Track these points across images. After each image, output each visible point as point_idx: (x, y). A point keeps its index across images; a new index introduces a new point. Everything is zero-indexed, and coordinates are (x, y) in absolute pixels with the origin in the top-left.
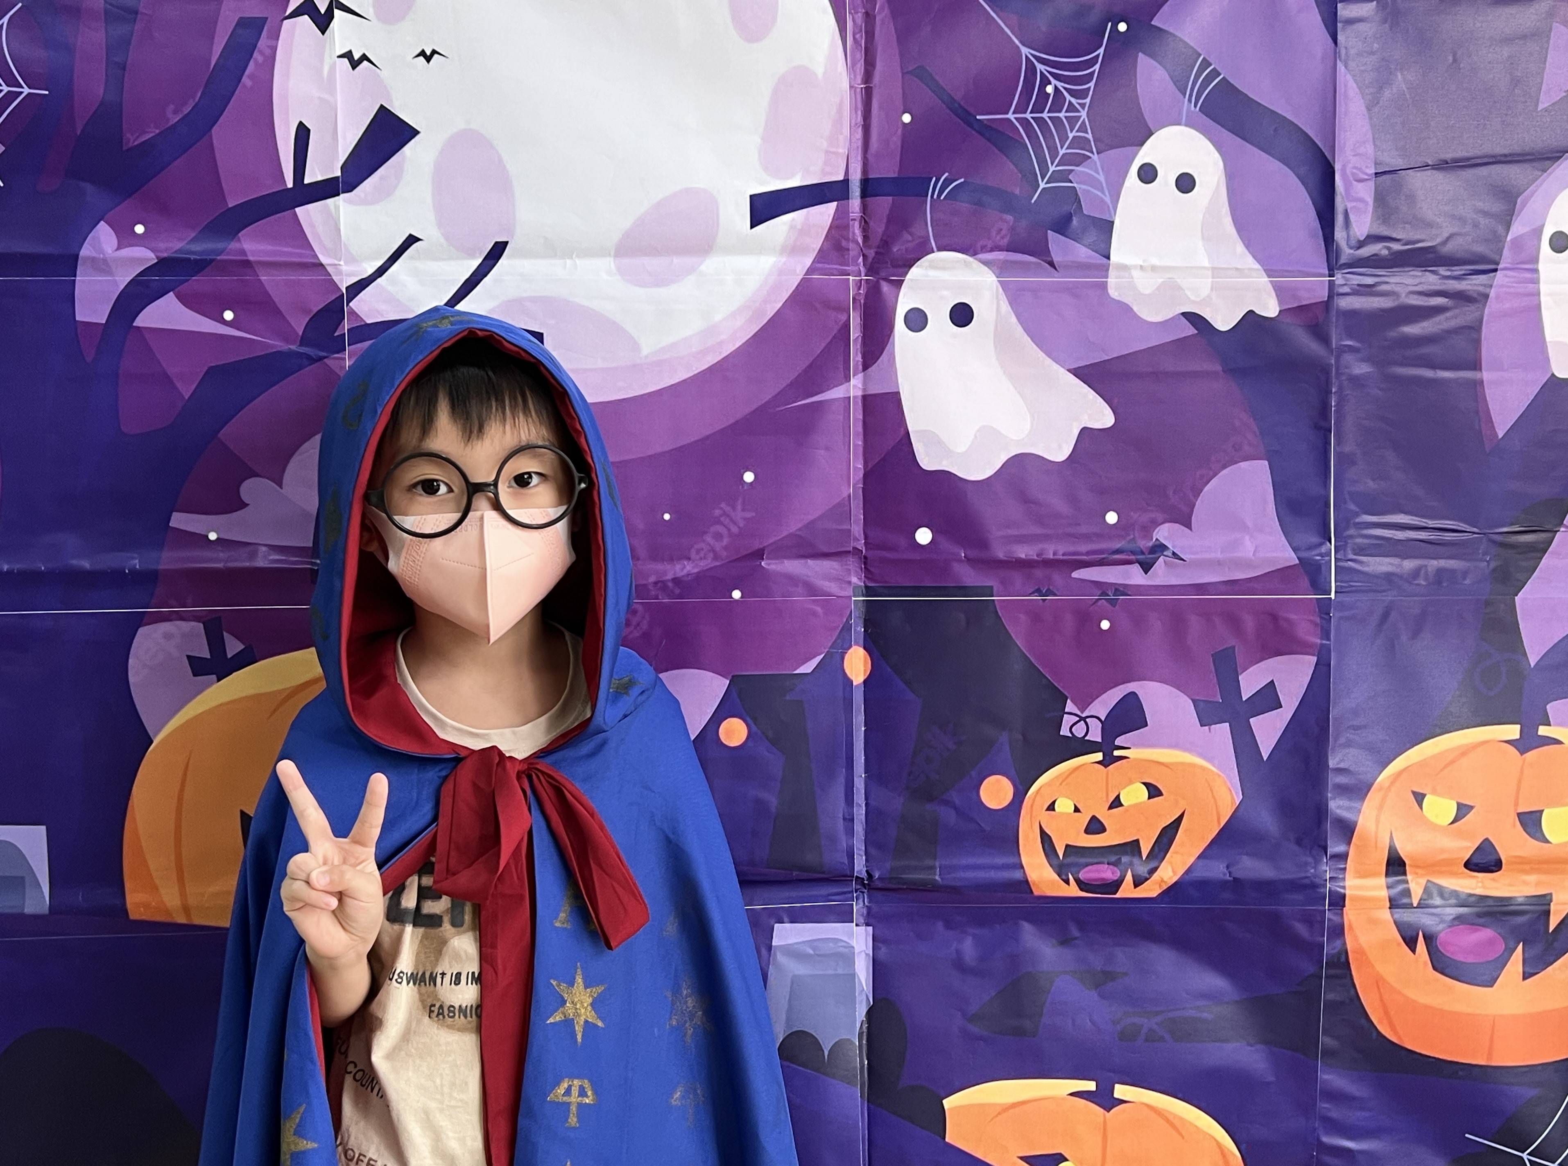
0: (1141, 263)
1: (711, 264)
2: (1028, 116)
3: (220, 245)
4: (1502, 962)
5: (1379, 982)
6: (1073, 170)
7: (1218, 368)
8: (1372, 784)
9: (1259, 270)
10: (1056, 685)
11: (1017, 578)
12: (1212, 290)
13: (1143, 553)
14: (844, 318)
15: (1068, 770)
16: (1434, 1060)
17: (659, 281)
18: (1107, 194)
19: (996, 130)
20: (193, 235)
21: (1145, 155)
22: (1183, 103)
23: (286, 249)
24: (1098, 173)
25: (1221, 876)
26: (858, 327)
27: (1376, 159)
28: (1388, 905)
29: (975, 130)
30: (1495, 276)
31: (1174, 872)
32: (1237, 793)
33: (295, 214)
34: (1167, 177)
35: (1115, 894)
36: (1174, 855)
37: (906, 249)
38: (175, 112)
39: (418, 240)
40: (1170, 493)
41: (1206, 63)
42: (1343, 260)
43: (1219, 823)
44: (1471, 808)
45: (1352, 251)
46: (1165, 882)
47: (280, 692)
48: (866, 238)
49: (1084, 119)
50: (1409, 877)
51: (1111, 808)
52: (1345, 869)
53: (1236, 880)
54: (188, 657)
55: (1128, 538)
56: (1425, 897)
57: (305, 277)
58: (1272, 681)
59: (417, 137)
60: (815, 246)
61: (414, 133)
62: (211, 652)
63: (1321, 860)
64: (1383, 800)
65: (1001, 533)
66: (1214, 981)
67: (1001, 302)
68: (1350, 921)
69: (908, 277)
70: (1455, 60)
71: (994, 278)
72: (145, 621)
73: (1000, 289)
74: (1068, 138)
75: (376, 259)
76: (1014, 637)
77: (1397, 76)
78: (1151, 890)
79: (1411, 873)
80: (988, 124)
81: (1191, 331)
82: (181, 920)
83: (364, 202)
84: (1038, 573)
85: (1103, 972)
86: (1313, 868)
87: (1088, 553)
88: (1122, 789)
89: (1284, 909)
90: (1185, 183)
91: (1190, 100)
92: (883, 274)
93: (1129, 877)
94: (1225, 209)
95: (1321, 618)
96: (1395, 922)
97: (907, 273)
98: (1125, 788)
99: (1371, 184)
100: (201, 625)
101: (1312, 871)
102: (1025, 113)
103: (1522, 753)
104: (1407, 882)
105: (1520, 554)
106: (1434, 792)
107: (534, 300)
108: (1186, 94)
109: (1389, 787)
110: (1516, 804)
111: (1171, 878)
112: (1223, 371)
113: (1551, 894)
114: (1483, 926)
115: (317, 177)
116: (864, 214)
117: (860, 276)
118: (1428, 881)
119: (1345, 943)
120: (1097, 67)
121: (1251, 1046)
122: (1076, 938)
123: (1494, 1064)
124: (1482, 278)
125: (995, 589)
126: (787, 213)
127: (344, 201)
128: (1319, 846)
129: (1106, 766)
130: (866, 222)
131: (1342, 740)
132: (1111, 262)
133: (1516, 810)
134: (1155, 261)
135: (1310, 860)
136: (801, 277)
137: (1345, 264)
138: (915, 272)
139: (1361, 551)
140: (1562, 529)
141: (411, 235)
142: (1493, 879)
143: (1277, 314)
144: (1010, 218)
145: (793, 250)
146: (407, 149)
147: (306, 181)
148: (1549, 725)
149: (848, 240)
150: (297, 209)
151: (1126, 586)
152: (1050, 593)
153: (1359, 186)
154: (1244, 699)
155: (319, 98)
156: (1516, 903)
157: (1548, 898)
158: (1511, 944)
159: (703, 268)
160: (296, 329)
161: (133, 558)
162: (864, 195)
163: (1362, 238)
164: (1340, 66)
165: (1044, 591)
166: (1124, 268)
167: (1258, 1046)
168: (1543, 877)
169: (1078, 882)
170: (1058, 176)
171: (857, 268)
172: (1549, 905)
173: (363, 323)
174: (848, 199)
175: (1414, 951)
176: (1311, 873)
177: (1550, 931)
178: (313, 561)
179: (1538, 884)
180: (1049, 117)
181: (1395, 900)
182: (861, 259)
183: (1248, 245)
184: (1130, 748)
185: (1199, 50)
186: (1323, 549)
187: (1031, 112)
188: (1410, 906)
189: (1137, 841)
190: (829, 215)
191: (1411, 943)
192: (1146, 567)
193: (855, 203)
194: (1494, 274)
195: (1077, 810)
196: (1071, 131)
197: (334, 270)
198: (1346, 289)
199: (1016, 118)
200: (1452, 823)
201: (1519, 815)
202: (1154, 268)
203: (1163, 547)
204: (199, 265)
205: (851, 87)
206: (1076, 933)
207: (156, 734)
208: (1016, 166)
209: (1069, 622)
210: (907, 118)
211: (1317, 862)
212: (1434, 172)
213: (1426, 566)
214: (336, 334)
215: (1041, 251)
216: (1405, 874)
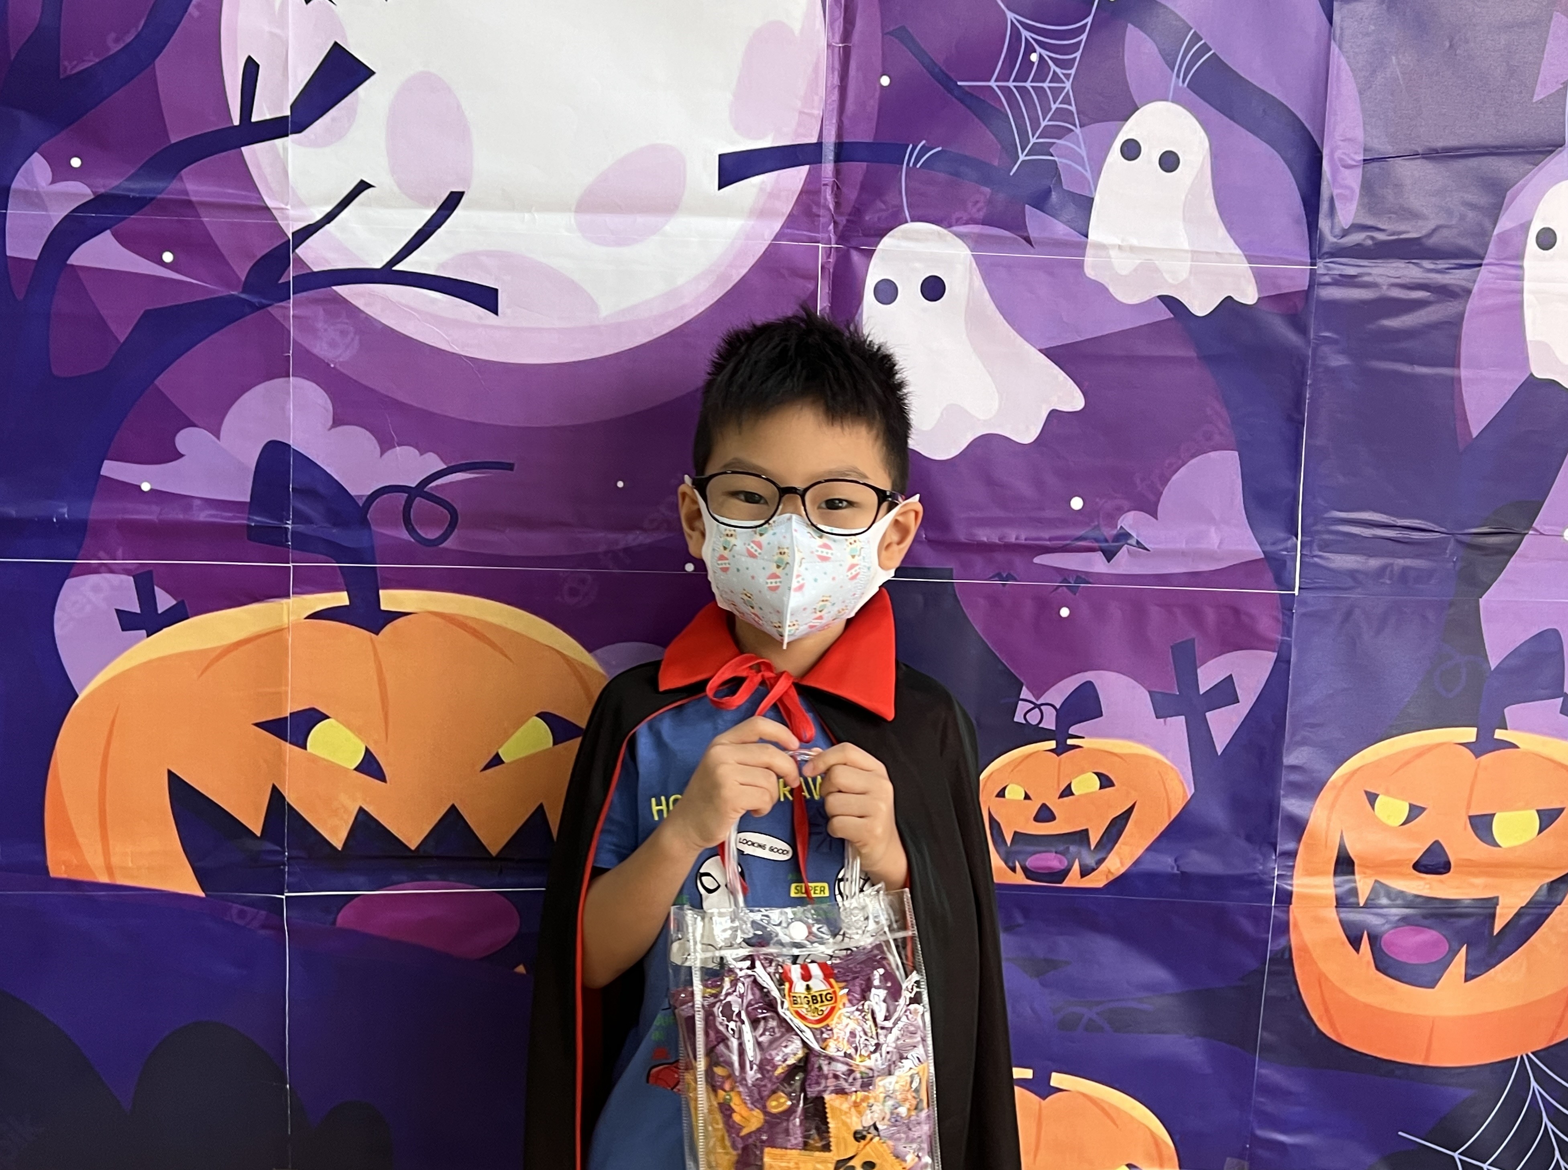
0: (1120, 243)
1: (676, 225)
2: (1011, 84)
3: (160, 185)
4: (1444, 964)
5: (1321, 979)
6: (1054, 143)
7: (1192, 354)
8: (1326, 783)
9: (1240, 255)
10: (1013, 671)
11: (978, 561)
12: (1191, 272)
13: (1106, 541)
14: (811, 287)
15: (1021, 757)
16: (1370, 1058)
17: (621, 241)
18: (1088, 168)
19: (977, 97)
20: (133, 171)
21: (1129, 130)
22: (1171, 80)
23: (230, 191)
24: (1080, 148)
25: (1169, 870)
26: (826, 297)
27: (1365, 145)
28: (1335, 904)
29: (956, 98)
30: (1479, 271)
31: (1122, 864)
32: (1189, 786)
33: (241, 154)
34: (1150, 155)
35: (1061, 883)
36: (1123, 847)
37: (879, 219)
38: (117, 40)
39: (370, 186)
40: (1138, 481)
41: (1197, 38)
42: (1325, 249)
43: (1169, 815)
44: (1423, 809)
45: (1335, 240)
46: (1112, 873)
47: (213, 649)
48: (837, 204)
49: (1068, 92)
50: (1357, 877)
51: (1062, 796)
52: (1293, 867)
53: (1183, 873)
54: (117, 611)
55: (1093, 524)
56: (1372, 897)
57: (251, 220)
58: (1231, 676)
59: (372, 78)
60: (784, 211)
61: (369, 73)
62: (140, 607)
63: (1270, 857)
64: (1336, 798)
65: (963, 516)
66: (1158, 973)
67: (975, 277)
68: (1295, 918)
69: (880, 246)
70: (1451, 46)
71: (969, 252)
72: (72, 572)
73: (974, 265)
74: (1050, 109)
75: (326, 203)
76: (971, 621)
77: (1391, 60)
78: (1097, 880)
79: (1359, 873)
80: (969, 91)
81: (1165, 314)
82: (103, 879)
83: (314, 144)
84: (999, 557)
85: (1045, 960)
86: (1261, 864)
87: (1050, 539)
88: (1074, 778)
89: (1231, 904)
90: (1169, 162)
91: (1178, 76)
92: (854, 243)
93: (1076, 866)
94: (1209, 191)
95: (1283, 614)
96: (1341, 921)
97: (878, 243)
98: (1076, 777)
99: (1359, 171)
100: (132, 578)
101: (1261, 867)
102: (1008, 81)
103: (1477, 757)
104: (1355, 882)
105: (1486, 555)
106: (1387, 793)
107: (489, 254)
108: (1174, 68)
109: (1343, 787)
110: (1469, 807)
111: (1119, 868)
112: (1199, 358)
113: (1497, 898)
114: (1429, 928)
115: (265, 115)
116: (837, 179)
117: (831, 244)
118: (1376, 881)
119: (1289, 940)
120: (1084, 37)
121: (1191, 1038)
122: (1019, 926)
123: (1431, 1064)
124: (1466, 272)
125: (954, 571)
126: (757, 175)
127: (293, 142)
128: (1269, 843)
129: (1058, 755)
130: (838, 187)
131: (1298, 738)
132: (1089, 240)
133: (1467, 812)
134: (1135, 242)
135: (1258, 856)
136: (769, 242)
137: (1326, 253)
138: (886, 242)
139: (1326, 546)
140: (1531, 532)
141: (362, 182)
142: (1441, 881)
143: (1255, 301)
144: (987, 190)
145: (762, 213)
146: (361, 90)
147: (254, 119)
148: (1506, 729)
149: (818, 204)
150: (243, 149)
151: (1087, 573)
152: (1010, 577)
153: (1346, 172)
154: (1201, 692)
155: (272, 34)
156: (1463, 905)
157: (1495, 900)
158: (1455, 945)
159: (667, 228)
160: (239, 274)
161: (62, 507)
162: (838, 159)
163: (1347, 228)
164: (1334, 47)
165: (1005, 576)
166: (1102, 247)
167: (1199, 1039)
168: (1490, 880)
169: (1025, 869)
170: (1037, 149)
171: (827, 235)
172: (1495, 908)
173: (309, 271)
174: (821, 162)
175: (1357, 950)
176: (1260, 870)
177: (1495, 933)
178: (251, 517)
179: (1486, 887)
180: (1032, 87)
181: (1341, 898)
182: (831, 227)
183: (1230, 228)
184: (1083, 738)
185: (1191, 25)
186: (1289, 544)
187: (1014, 81)
188: (1356, 906)
189: (1087, 830)
190: (800, 180)
191: (1355, 942)
192: (1109, 555)
193: (828, 168)
194: (1477, 269)
195: (1027, 797)
196: (1055, 103)
197: (280, 214)
198: (1327, 279)
199: (998, 86)
200: (1404, 824)
201: (1470, 817)
202: (1132, 249)
203: (1127, 536)
204: (138, 204)
205: (828, 45)
206: (1020, 920)
207: (82, 689)
208: (996, 136)
209: (1028, 608)
210: (885, 81)
211: (1266, 857)
212: (1424, 161)
213: (1392, 564)
214: (280, 282)
215: (1017, 226)
216: (1353, 873)
